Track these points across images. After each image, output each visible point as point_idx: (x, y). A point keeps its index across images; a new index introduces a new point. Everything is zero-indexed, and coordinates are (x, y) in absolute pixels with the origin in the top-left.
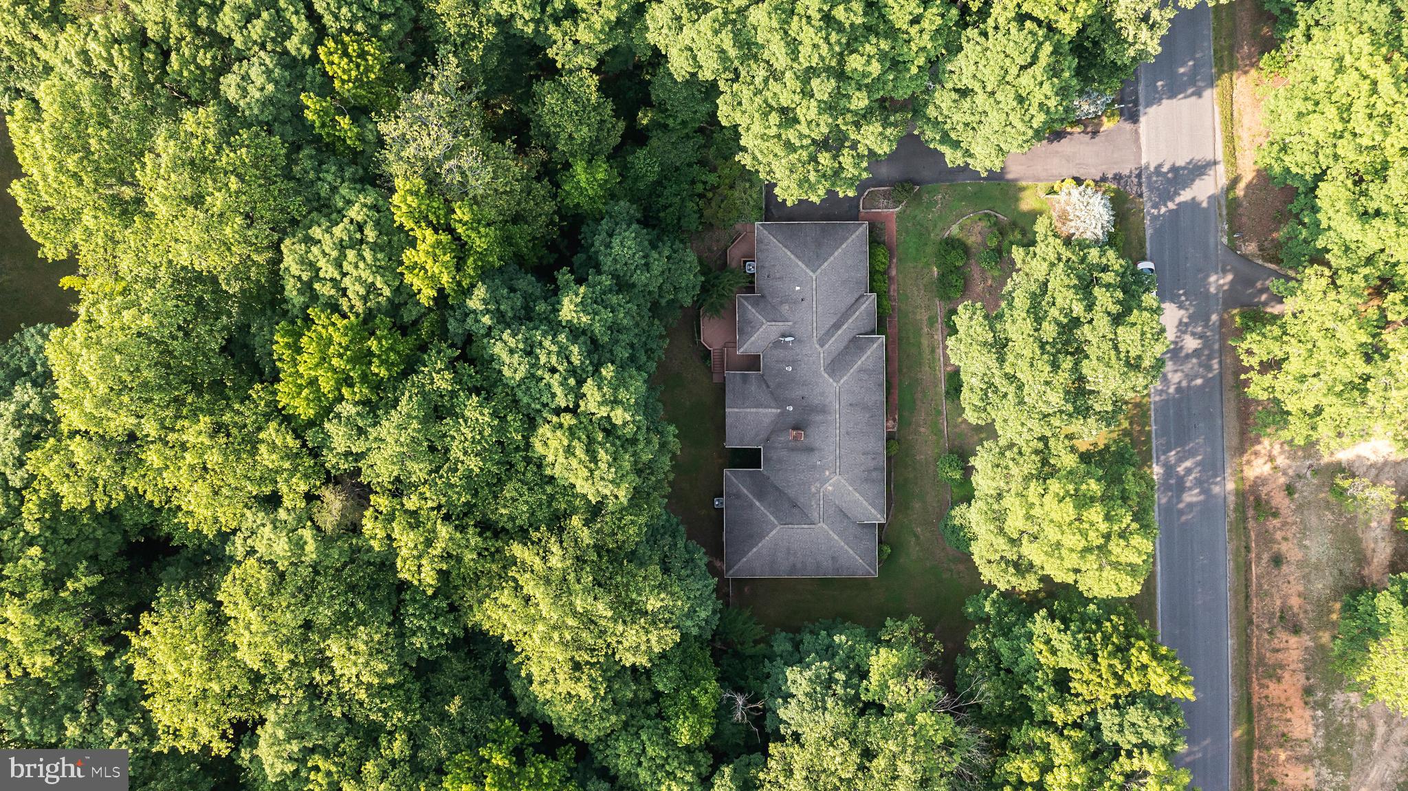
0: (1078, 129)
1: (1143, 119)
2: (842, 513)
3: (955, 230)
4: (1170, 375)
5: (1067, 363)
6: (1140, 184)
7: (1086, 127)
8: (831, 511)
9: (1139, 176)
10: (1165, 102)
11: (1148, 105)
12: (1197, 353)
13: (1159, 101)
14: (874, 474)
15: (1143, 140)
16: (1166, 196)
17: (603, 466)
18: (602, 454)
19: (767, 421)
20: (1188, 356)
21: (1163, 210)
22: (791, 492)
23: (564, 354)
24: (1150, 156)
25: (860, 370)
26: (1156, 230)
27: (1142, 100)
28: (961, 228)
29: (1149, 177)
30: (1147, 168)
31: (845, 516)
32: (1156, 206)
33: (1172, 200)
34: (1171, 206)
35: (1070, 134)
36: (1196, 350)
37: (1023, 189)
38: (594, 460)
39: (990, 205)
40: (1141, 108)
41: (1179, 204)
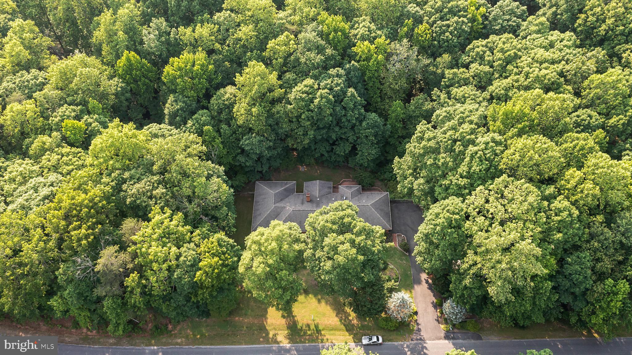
0: (439, 314)
1: (447, 341)
2: (278, 215)
3: (391, 266)
5: (335, 227)
6: (417, 340)
7: (441, 317)
9: (421, 339)
11: (453, 344)
13: (456, 348)
15: (437, 341)
16: (413, 350)
17: (301, 95)
18: (304, 95)
19: (314, 193)
22: (287, 199)
23: (337, 85)
27: (455, 341)
28: (392, 269)
29: (421, 344)
30: (425, 343)
32: (408, 346)
35: (436, 311)
37: (411, 292)
38: (303, 93)
39: (403, 280)
40: (452, 341)
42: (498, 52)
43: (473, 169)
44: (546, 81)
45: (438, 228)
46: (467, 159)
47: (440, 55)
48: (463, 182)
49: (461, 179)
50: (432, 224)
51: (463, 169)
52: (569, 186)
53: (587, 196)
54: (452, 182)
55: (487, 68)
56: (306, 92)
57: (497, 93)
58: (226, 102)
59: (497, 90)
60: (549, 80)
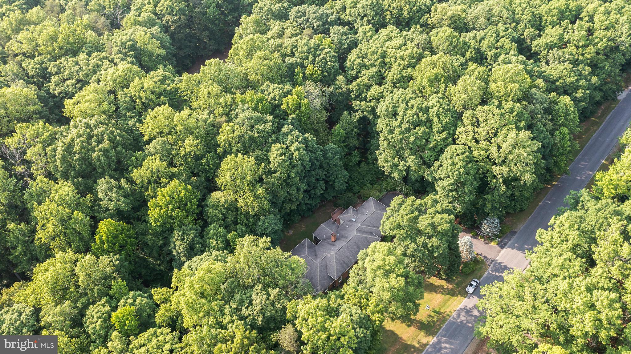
1: (504, 249)
2: (326, 267)
4: (461, 316)
6: (491, 263)
8: (324, 263)
9: (493, 261)
10: (515, 250)
11: (509, 247)
12: (476, 317)
13: (513, 249)
14: (345, 265)
15: (501, 254)
16: (497, 270)
20: (472, 315)
21: (494, 273)
22: (318, 253)
24: (499, 259)
25: (366, 238)
26: (487, 276)
27: (508, 245)
29: (496, 263)
30: (497, 261)
31: (327, 268)
32: (492, 271)
33: (499, 273)
34: (497, 274)
36: (476, 316)
40: (506, 247)
41: (500, 276)
42: (371, 55)
43: (444, 122)
44: (415, 55)
45: (462, 170)
46: (435, 119)
47: (335, 79)
48: (444, 135)
49: (440, 135)
50: (455, 172)
51: (437, 126)
52: (502, 94)
53: (516, 91)
54: (437, 141)
55: (374, 69)
56: (281, 154)
57: (396, 79)
58: (226, 205)
59: (395, 77)
60: (416, 53)
